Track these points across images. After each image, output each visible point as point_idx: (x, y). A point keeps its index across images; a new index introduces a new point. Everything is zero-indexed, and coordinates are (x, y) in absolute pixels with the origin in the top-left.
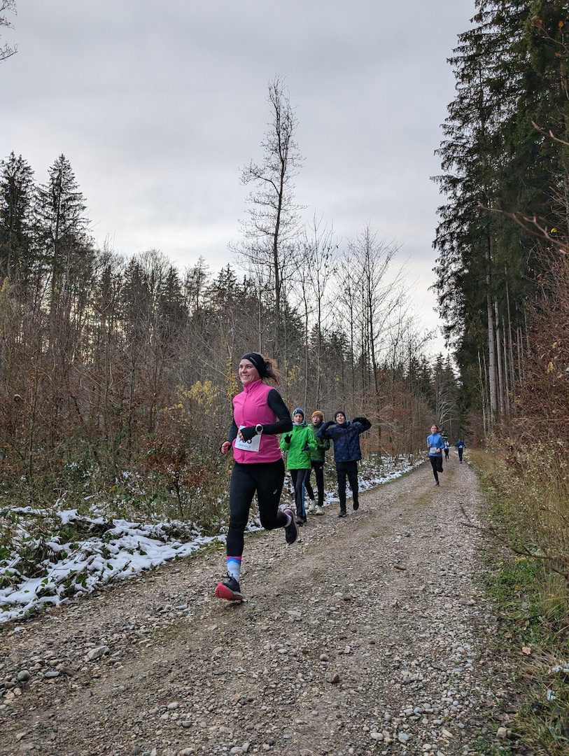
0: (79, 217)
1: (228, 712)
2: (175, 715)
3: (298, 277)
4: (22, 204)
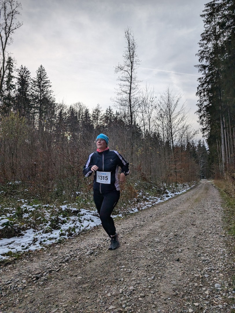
3: (140, 111)
4: (26, 86)
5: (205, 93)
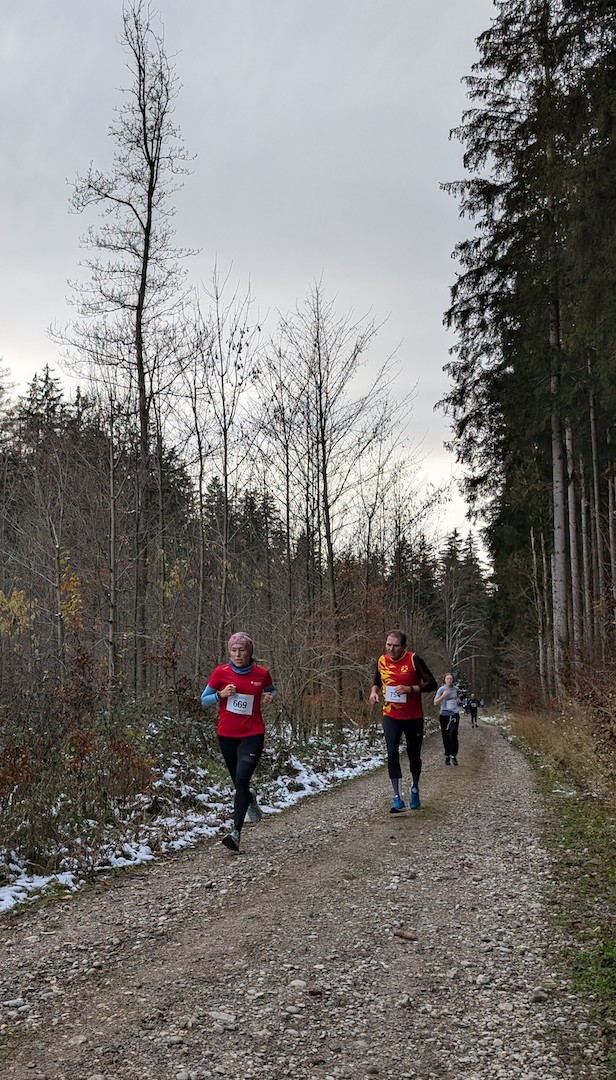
3: (184, 389)
5: (488, 315)
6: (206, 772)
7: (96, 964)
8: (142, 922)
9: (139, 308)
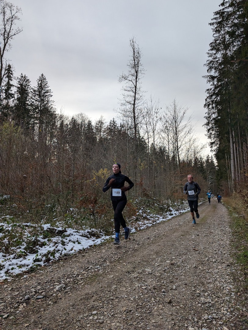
0: (50, 100)
1: (120, 316)
2: (96, 317)
3: (144, 122)
4: (26, 95)
5: (214, 105)
6: (150, 211)
7: (118, 257)
8: (131, 247)
9: (134, 104)
